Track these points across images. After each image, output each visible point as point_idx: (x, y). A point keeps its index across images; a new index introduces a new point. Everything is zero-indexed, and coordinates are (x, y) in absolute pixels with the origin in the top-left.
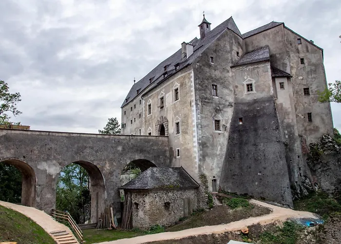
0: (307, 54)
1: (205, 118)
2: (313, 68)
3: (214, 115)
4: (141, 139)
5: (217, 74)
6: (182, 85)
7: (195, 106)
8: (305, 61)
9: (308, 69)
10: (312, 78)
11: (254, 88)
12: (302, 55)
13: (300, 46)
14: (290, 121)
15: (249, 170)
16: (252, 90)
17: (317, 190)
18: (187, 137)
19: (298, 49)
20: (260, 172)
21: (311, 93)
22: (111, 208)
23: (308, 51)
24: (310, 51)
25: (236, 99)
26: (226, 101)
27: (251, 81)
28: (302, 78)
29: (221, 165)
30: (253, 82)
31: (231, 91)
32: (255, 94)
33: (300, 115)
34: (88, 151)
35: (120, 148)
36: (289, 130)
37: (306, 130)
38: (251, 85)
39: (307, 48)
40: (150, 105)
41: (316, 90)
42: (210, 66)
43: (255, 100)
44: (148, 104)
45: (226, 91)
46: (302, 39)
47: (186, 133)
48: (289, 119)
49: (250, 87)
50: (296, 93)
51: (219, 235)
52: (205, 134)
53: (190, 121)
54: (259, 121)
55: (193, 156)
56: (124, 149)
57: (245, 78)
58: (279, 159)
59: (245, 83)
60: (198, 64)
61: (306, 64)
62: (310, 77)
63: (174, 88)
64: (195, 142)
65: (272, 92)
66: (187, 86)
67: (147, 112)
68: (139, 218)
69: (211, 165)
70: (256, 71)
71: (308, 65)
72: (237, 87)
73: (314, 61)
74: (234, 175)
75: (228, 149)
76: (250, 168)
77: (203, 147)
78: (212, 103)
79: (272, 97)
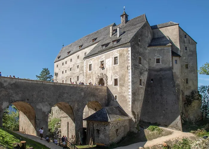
0: (189, 44)
1: (136, 77)
2: (191, 53)
3: (139, 76)
4: (93, 88)
5: (141, 50)
6: (121, 55)
7: (131, 70)
8: (188, 49)
9: (189, 53)
10: (190, 59)
11: (161, 61)
12: (186, 45)
13: (185, 39)
14: (179, 83)
15: (158, 109)
16: (159, 62)
17: (187, 120)
18: (124, 88)
19: (184, 41)
20: (164, 111)
21: (189, 68)
22: (79, 132)
23: (189, 43)
24: (190, 43)
25: (149, 67)
26: (145, 68)
27: (159, 57)
28: (185, 58)
29: (141, 106)
30: (161, 58)
31: (147, 61)
32: (161, 65)
33: (182, 79)
34: (65, 95)
35: (83, 94)
36: (178, 87)
37: (184, 88)
38: (159, 59)
39: (189, 41)
40: (90, 65)
41: (192, 66)
42: (138, 45)
43: (161, 68)
44: (89, 64)
45: (145, 62)
46: (187, 35)
47: (123, 86)
48: (178, 81)
49: (158, 61)
50: (182, 66)
51: (151, 147)
52: (135, 87)
53: (126, 79)
54: (163, 81)
55: (128, 100)
56: (85, 94)
57: (156, 54)
58: (175, 104)
59: (156, 58)
60: (133, 43)
61: (188, 51)
62: (189, 58)
63: (114, 56)
64: (129, 92)
65: (171, 65)
66: (125, 56)
67: (88, 69)
68: (100, 138)
69: (137, 106)
70: (162, 51)
71: (189, 51)
72: (150, 59)
73: (192, 49)
74: (149, 112)
75: (145, 97)
76: (158, 108)
77: (134, 95)
78: (139, 68)
79: (171, 68)
